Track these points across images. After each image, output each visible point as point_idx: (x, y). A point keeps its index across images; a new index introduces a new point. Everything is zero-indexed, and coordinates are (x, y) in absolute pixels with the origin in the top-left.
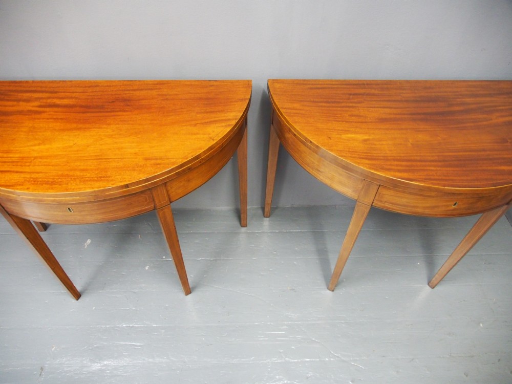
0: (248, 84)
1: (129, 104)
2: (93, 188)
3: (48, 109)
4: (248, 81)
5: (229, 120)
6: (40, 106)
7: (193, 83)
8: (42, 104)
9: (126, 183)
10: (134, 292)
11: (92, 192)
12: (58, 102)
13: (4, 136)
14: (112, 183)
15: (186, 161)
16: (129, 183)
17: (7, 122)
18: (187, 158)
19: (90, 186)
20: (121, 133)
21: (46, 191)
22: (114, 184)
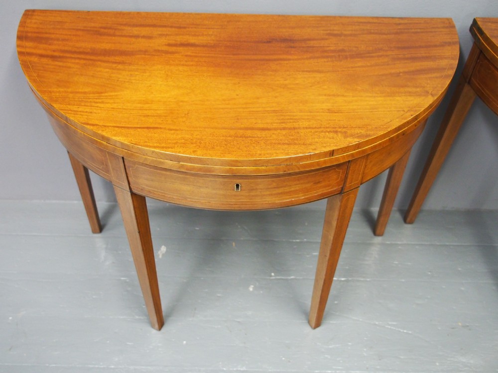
0: (448, 24)
1: (292, 45)
2: (287, 154)
3: (181, 49)
4: (448, 19)
5: (443, 69)
6: (169, 45)
7: (371, 20)
8: (171, 42)
9: (332, 149)
10: (239, 322)
11: (287, 160)
12: (192, 40)
13: (134, 81)
14: (313, 147)
15: (405, 121)
16: (335, 148)
17: (130, 64)
18: (405, 119)
19: (283, 151)
20: (297, 82)
21: (222, 155)
22: (315, 149)
